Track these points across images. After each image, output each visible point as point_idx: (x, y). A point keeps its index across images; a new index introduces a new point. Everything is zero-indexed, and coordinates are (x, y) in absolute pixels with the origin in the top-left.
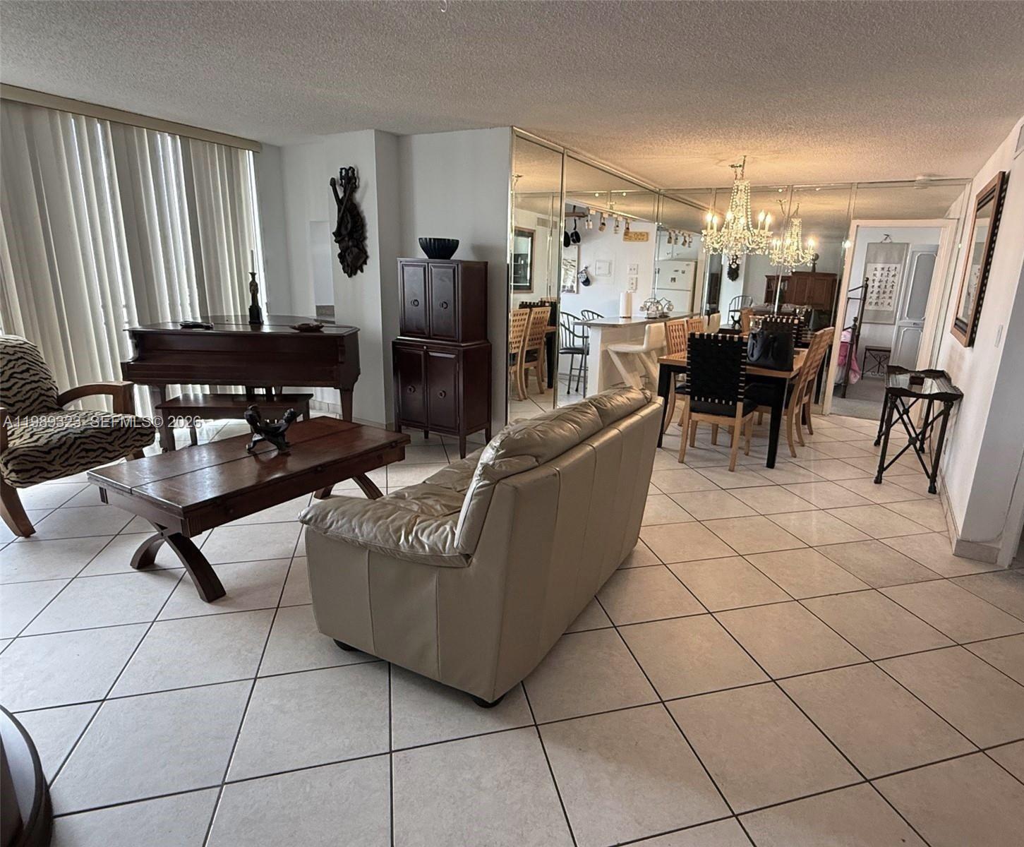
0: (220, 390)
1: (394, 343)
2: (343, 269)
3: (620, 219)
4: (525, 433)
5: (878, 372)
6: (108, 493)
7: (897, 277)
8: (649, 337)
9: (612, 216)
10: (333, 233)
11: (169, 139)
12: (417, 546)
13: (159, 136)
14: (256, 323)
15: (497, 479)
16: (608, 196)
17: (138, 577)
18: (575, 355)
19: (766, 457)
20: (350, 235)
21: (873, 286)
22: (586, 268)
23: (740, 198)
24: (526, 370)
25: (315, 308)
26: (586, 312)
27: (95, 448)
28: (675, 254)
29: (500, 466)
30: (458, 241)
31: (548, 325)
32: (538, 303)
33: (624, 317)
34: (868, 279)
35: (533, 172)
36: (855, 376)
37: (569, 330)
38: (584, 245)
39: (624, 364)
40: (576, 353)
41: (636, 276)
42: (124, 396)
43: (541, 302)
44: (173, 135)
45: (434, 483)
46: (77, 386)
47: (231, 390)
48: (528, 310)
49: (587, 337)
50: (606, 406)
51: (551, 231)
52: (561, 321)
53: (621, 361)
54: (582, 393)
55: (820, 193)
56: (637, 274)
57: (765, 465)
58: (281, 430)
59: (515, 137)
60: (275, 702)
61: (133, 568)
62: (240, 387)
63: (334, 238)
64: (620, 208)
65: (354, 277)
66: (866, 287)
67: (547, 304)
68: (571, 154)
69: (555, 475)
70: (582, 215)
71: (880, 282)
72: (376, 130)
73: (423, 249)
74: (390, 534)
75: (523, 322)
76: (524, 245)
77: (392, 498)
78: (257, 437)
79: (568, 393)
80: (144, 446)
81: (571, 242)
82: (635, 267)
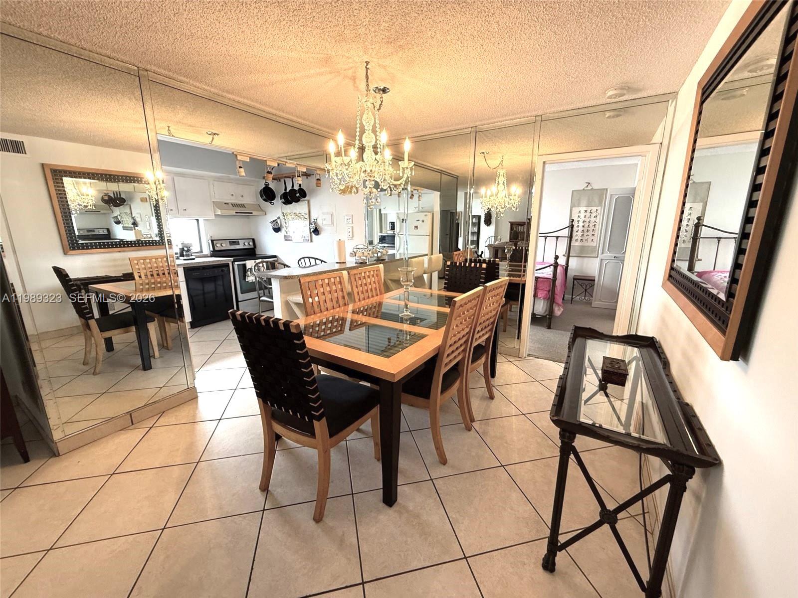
7: (598, 217)
21: (578, 226)
22: (315, 219)
33: (339, 262)
34: (573, 220)
36: (559, 310)
38: (312, 200)
56: (353, 223)
66: (572, 227)
71: (584, 222)
82: (350, 217)
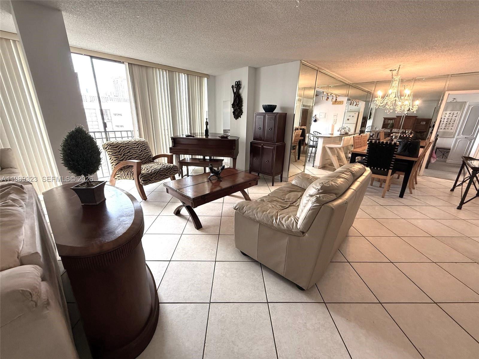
0: (194, 157)
1: (250, 143)
2: (234, 117)
3: (334, 96)
5: (442, 158)
6: (169, 190)
7: (458, 117)
8: (344, 142)
9: (331, 94)
10: (232, 104)
11: (183, 75)
12: (281, 225)
13: (181, 75)
14: (207, 135)
15: (323, 204)
17: (176, 218)
19: (399, 193)
20: (238, 105)
21: (444, 121)
22: (315, 115)
23: (395, 84)
25: (223, 130)
27: (163, 174)
28: (349, 110)
29: (323, 198)
30: (276, 106)
33: (331, 134)
34: (442, 118)
36: (434, 160)
39: (331, 152)
42: (171, 158)
45: (272, 196)
46: (157, 155)
47: (197, 157)
49: (315, 141)
52: (307, 136)
53: (330, 151)
54: (313, 162)
55: (424, 81)
56: (337, 117)
57: (399, 196)
58: (219, 172)
59: (302, 64)
60: (223, 272)
61: (174, 214)
62: (201, 156)
63: (232, 106)
65: (237, 119)
68: (320, 70)
69: (346, 203)
71: (448, 119)
72: (249, 67)
73: (264, 109)
74: (269, 219)
77: (260, 201)
78: (212, 174)
80: (175, 174)
82: (336, 115)
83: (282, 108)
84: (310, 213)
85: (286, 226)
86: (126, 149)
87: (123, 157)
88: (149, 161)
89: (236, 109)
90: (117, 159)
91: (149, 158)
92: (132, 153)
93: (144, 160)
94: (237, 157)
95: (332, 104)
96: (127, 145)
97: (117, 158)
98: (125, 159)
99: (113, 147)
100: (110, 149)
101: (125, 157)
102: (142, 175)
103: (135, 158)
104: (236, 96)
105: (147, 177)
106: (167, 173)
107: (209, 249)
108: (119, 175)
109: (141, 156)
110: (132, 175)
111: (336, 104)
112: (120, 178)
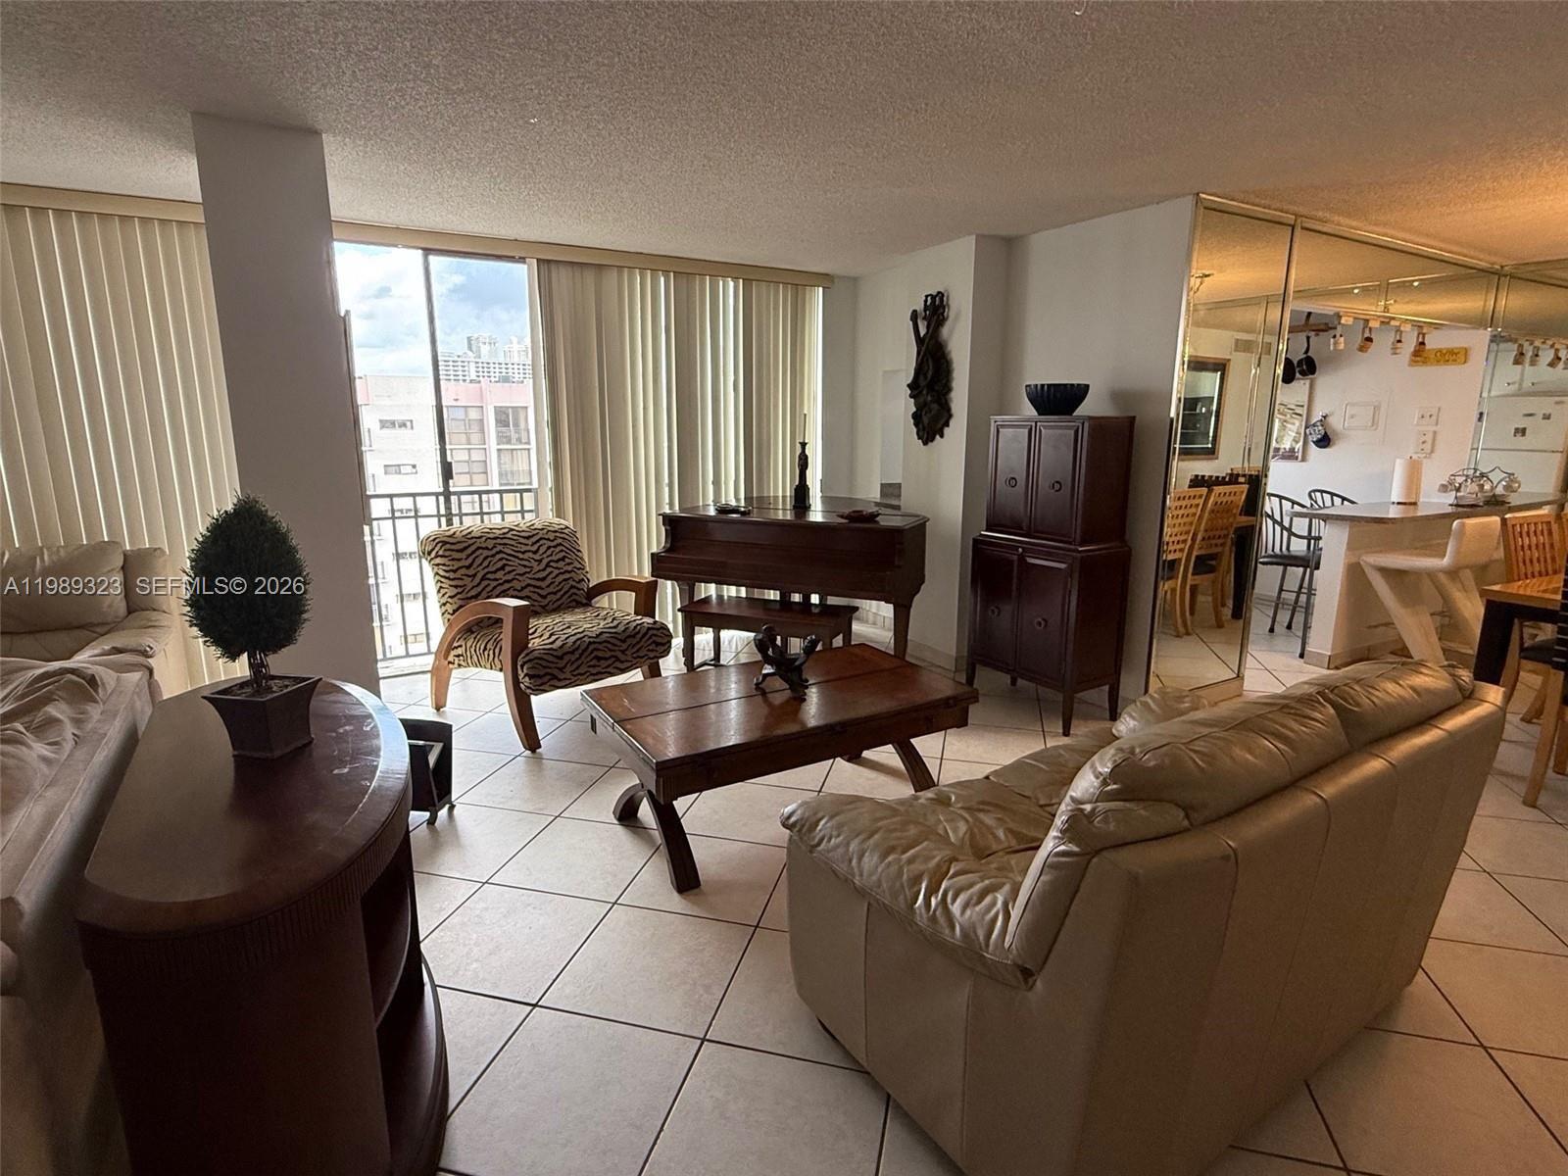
0: (757, 593)
1: (976, 541)
2: (918, 434)
3: (1407, 328)
4: (1166, 755)
6: (597, 722)
8: (1459, 542)
9: (1388, 323)
10: (908, 386)
11: (731, 284)
12: (942, 920)
13: (721, 283)
14: (800, 507)
15: (1095, 847)
16: (1384, 289)
18: (1289, 568)
20: (930, 387)
22: (1325, 417)
24: (1194, 589)
25: (879, 486)
26: (1318, 494)
27: (607, 656)
29: (1105, 820)
30: (1087, 386)
31: (1240, 515)
32: (1224, 478)
33: (1399, 503)
35: (1234, 264)
37: (1281, 524)
38: (1324, 381)
39: (1395, 589)
40: (1291, 565)
41: (1434, 428)
42: (646, 593)
43: (1231, 475)
44: (735, 279)
45: (1001, 782)
47: (769, 595)
48: (1204, 490)
49: (1318, 538)
50: (1358, 705)
51: (1260, 358)
52: (1267, 509)
53: (1388, 583)
54: (1300, 634)
56: (1437, 424)
59: (1203, 210)
60: (718, 1092)
61: (616, 818)
63: (909, 392)
64: (1403, 309)
65: (930, 444)
67: (1241, 480)
68: (1310, 224)
69: (1226, 858)
70: (1322, 327)
72: (977, 236)
73: (1031, 401)
74: (902, 886)
75: (1193, 510)
76: (1208, 384)
78: (768, 670)
79: (1272, 630)
80: (660, 657)
81: (1298, 375)
82: (1434, 412)
83: (1118, 396)
84: (1044, 883)
85: (961, 930)
86: (493, 556)
87: (479, 584)
88: (570, 602)
89: (925, 404)
90: (460, 593)
91: (575, 591)
92: (514, 570)
93: (555, 597)
94: (915, 599)
95: (1410, 365)
96: (499, 541)
97: (460, 590)
98: (484, 594)
99: (453, 550)
100: (442, 556)
101: (486, 586)
102: (527, 655)
103: (523, 589)
104: (923, 349)
105: (544, 663)
106: (623, 652)
107: (695, 984)
108: (459, 651)
109: (543, 584)
110: (497, 651)
111: (1432, 364)
112: (462, 663)
